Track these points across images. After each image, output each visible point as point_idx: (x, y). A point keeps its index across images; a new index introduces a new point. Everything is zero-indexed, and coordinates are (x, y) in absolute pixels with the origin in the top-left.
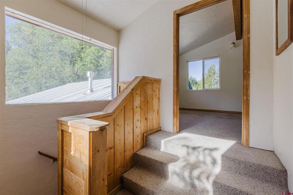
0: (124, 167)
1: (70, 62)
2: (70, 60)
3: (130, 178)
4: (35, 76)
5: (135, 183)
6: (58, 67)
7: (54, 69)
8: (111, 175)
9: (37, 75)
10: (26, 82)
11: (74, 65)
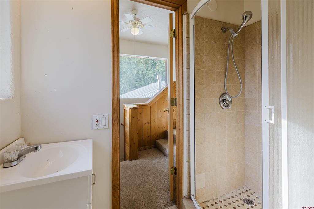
0: (158, 136)
1: (152, 65)
2: (152, 63)
3: (158, 142)
4: (129, 79)
5: (160, 144)
6: (144, 70)
7: (141, 72)
8: (149, 137)
9: (130, 77)
10: (123, 83)
11: (155, 67)
